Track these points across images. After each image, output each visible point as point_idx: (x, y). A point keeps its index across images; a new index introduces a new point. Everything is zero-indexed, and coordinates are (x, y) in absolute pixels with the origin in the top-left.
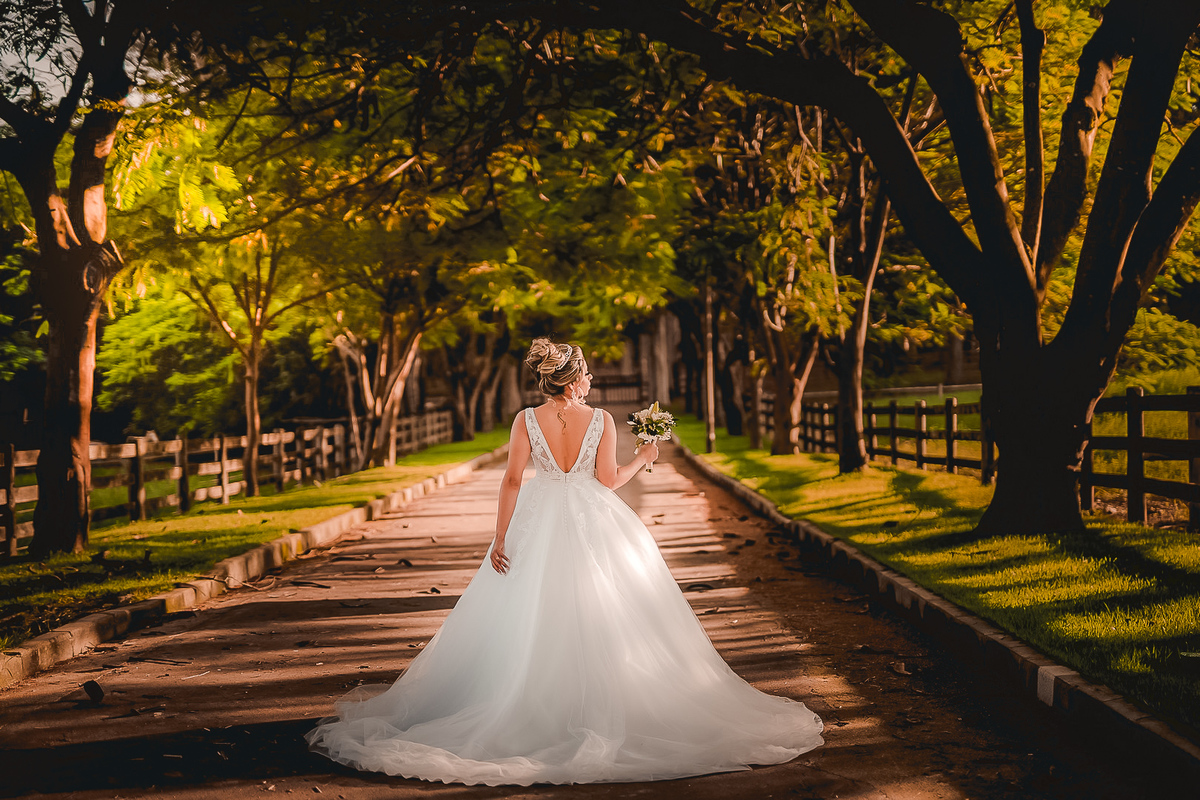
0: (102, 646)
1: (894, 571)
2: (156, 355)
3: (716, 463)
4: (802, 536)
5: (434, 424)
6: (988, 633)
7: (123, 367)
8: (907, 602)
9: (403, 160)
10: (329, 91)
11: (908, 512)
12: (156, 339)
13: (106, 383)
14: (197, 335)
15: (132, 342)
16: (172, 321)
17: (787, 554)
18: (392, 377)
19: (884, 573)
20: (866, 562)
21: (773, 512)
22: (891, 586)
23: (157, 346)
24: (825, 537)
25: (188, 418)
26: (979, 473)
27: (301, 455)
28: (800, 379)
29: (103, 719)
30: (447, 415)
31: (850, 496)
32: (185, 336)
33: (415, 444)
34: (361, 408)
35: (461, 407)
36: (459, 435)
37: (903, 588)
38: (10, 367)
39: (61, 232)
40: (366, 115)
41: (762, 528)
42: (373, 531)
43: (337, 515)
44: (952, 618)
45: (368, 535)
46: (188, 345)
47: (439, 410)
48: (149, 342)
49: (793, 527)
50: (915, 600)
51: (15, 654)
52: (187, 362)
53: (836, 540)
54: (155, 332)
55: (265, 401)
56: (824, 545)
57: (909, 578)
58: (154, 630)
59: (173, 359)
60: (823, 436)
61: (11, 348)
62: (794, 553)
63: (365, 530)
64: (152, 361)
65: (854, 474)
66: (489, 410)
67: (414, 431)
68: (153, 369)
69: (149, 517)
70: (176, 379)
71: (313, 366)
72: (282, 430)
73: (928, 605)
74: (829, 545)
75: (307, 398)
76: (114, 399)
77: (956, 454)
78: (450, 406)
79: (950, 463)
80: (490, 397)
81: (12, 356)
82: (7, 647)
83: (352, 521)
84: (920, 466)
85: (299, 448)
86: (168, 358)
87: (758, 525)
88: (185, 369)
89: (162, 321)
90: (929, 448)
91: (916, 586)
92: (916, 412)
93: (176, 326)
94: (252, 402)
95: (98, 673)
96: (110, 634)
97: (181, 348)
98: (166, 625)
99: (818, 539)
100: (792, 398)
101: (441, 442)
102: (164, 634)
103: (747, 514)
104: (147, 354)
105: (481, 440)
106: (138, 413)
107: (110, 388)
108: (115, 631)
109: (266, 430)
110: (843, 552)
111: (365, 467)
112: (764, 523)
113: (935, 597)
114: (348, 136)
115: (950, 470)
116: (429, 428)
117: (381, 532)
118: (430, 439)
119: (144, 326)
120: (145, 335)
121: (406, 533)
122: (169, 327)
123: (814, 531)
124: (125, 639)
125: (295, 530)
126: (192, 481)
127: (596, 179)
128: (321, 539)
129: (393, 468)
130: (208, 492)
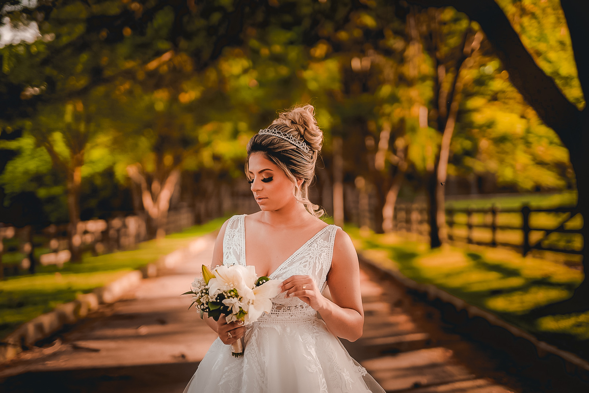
5: (185, 217)
36: (198, 221)
49: (422, 290)
53: (468, 304)
77: (499, 239)
83: (130, 282)
125: (87, 291)
126: (37, 252)
127: (284, 71)
128: (108, 297)
129: (162, 242)
130: (48, 259)
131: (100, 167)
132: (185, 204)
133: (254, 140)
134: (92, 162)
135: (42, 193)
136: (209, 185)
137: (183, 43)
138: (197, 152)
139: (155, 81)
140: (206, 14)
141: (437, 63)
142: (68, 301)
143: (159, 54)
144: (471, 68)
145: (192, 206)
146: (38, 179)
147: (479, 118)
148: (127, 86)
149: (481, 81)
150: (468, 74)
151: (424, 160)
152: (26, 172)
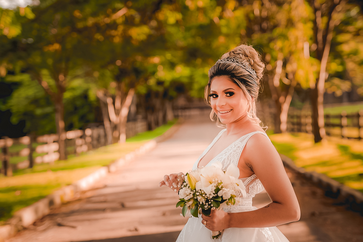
36: (150, 128)
125: (68, 184)
131: (78, 92)
132: (140, 116)
133: (219, 67)
134: (73, 89)
135: (39, 112)
136: (157, 102)
138: (146, 79)
141: (315, 10)
143: (115, 10)
144: (339, 12)
145: (145, 118)
146: (35, 102)
147: (346, 48)
149: (347, 22)
150: (337, 17)
151: (307, 81)
152: (27, 98)
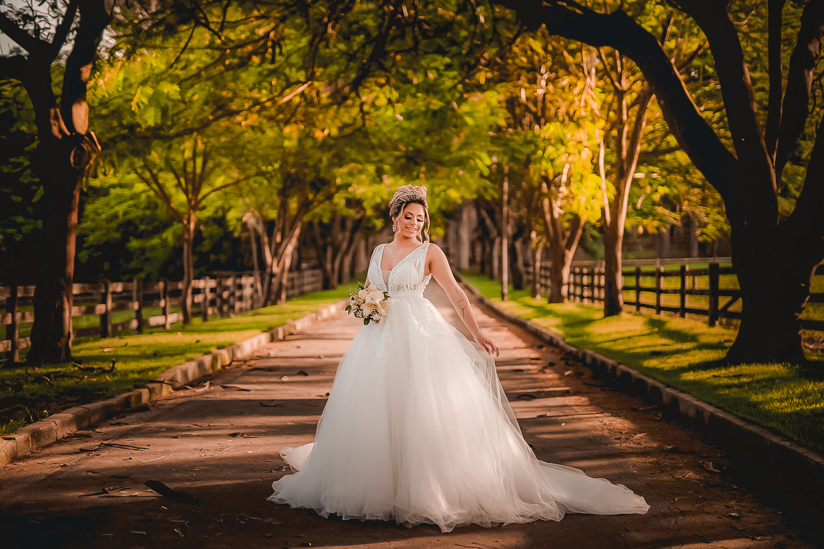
0: (80, 432)
1: (675, 389)
2: (120, 226)
3: (510, 307)
4: (588, 360)
5: (309, 278)
6: (775, 439)
7: (98, 234)
8: (692, 413)
9: (300, 84)
10: (248, 34)
11: (665, 345)
12: (121, 214)
13: (85, 245)
14: (148, 212)
15: (103, 216)
16: (131, 202)
17: (581, 374)
18: (284, 243)
19: (668, 390)
20: (650, 381)
21: (562, 343)
22: (675, 400)
23: (121, 219)
24: (610, 362)
25: (141, 270)
26: (706, 318)
27: (220, 296)
28: (569, 250)
29: (80, 496)
30: (317, 272)
31: (617, 332)
32: (140, 213)
33: (296, 291)
34: (263, 265)
35: (329, 266)
36: (327, 285)
37: (687, 401)
38: (20, 232)
39: (55, 125)
40: (274, 55)
41: (556, 354)
42: (277, 350)
43: (250, 337)
44: (738, 426)
45: (273, 353)
46: (143, 219)
47: (313, 268)
48: (115, 216)
49: (580, 355)
50: (700, 412)
51: (10, 439)
52: (143, 232)
53: (620, 364)
54: (120, 209)
55: (196, 258)
56: (610, 368)
57: (689, 394)
58: (119, 421)
59: (131, 228)
60: (582, 291)
61: (20, 219)
62: (588, 373)
63: (269, 349)
64: (117, 229)
65: (615, 317)
66: (346, 269)
67: (296, 282)
68: (117, 235)
69: (114, 336)
70: (134, 244)
71: (228, 235)
72: (207, 278)
73: (712, 415)
74: (614, 368)
75: (222, 258)
76: (90, 255)
77: (687, 305)
78: (320, 265)
79: (682, 311)
80: (347, 261)
81: (22, 224)
82: (5, 433)
83: (260, 342)
84: (658, 313)
85: (218, 291)
86: (129, 228)
87: (553, 352)
88: (140, 236)
89: (125, 201)
90: (666, 300)
91: (698, 400)
92: (657, 275)
93: (134, 205)
94: (188, 259)
95: (76, 456)
96: (85, 424)
97: (137, 222)
98: (128, 417)
99: (604, 364)
100: (563, 264)
101: (314, 290)
102: (127, 424)
103: (542, 344)
104: (114, 225)
105: (341, 290)
106: (106, 266)
107: (88, 248)
108: (90, 421)
109: (198, 277)
110: (628, 374)
111: (265, 305)
112: (557, 351)
113: (717, 410)
114: (260, 69)
115: (683, 316)
116: (306, 280)
117: (281, 351)
118: (307, 288)
119: (112, 205)
120: (113, 211)
121: (300, 353)
122: (129, 206)
123: (599, 357)
124: (97, 427)
125: (220, 347)
126: (145, 312)
127: (436, 104)
128: (239, 355)
129: (284, 306)
130: (156, 320)
137: (319, 71)
139: (286, 115)
140: (346, 37)
142: (207, 353)
148: (254, 119)
